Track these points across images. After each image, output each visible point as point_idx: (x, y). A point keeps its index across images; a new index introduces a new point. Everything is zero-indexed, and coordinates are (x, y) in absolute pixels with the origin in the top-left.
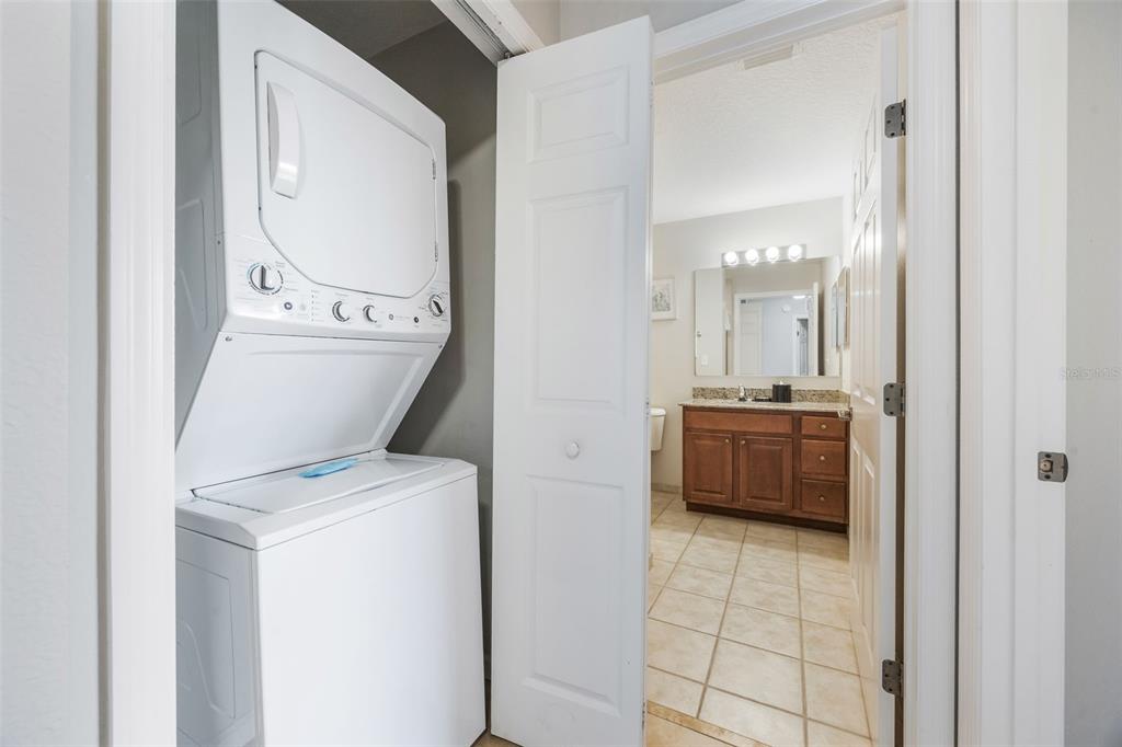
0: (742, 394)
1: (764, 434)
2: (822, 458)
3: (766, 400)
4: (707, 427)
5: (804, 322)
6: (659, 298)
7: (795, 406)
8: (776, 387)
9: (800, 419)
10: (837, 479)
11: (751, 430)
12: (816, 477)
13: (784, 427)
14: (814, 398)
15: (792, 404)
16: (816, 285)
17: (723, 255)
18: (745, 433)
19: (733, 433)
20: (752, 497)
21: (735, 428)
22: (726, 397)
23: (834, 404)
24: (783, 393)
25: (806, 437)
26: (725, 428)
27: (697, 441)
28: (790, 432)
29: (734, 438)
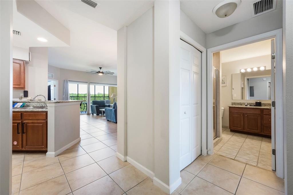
0: (246, 104)
1: (253, 114)
2: (270, 120)
3: (254, 106)
4: (236, 111)
7: (262, 107)
8: (256, 103)
9: (263, 110)
11: (249, 113)
12: (268, 125)
13: (258, 112)
17: (240, 70)
18: (246, 113)
19: (243, 113)
20: (249, 129)
21: (244, 112)
22: (241, 105)
24: (259, 104)
25: (265, 115)
26: (241, 112)
27: (233, 115)
28: (260, 113)
29: (244, 114)
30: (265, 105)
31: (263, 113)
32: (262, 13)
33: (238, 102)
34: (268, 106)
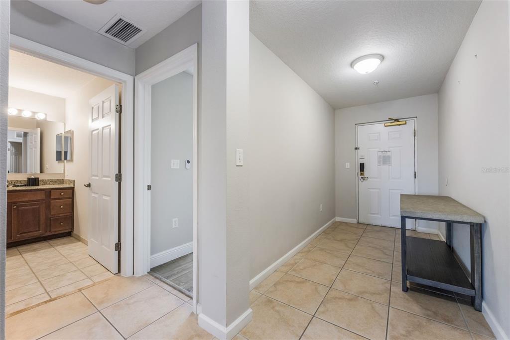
1: (27, 202)
2: (62, 207)
3: (21, 186)
7: (43, 187)
8: (29, 179)
9: (50, 192)
10: (68, 214)
12: (58, 215)
13: (41, 197)
14: (51, 183)
15: (40, 186)
18: (15, 203)
20: (20, 234)
24: (34, 181)
25: (53, 199)
28: (44, 198)
30: (45, 182)
31: (50, 197)
32: (112, 37)
34: (49, 184)
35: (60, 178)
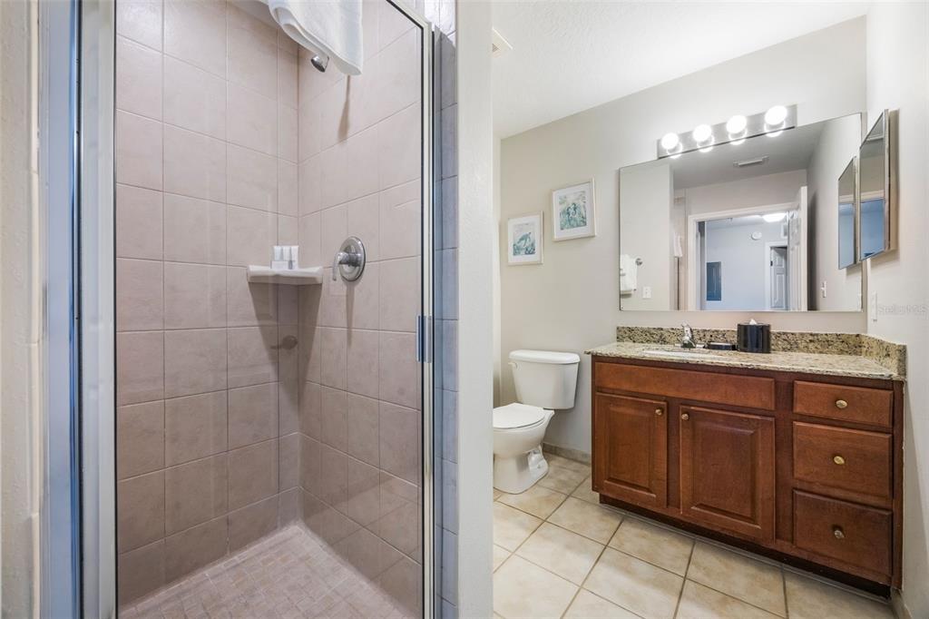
0: (687, 339)
1: (723, 407)
2: (839, 460)
3: (726, 348)
4: (626, 386)
5: (782, 251)
6: (571, 211)
7: (778, 361)
8: (743, 330)
9: (792, 385)
10: (872, 500)
11: (698, 397)
12: (824, 491)
13: (760, 398)
14: (811, 345)
15: (772, 356)
16: (804, 190)
17: (659, 142)
18: (688, 402)
19: (668, 400)
20: (700, 506)
21: (672, 393)
22: (663, 341)
23: (853, 358)
24: (755, 338)
25: (803, 418)
26: (654, 391)
27: (613, 409)
28: (771, 406)
29: (670, 407)
30: (791, 342)
31: (791, 406)
33: (645, 327)
34: (807, 349)
35: (847, 329)
